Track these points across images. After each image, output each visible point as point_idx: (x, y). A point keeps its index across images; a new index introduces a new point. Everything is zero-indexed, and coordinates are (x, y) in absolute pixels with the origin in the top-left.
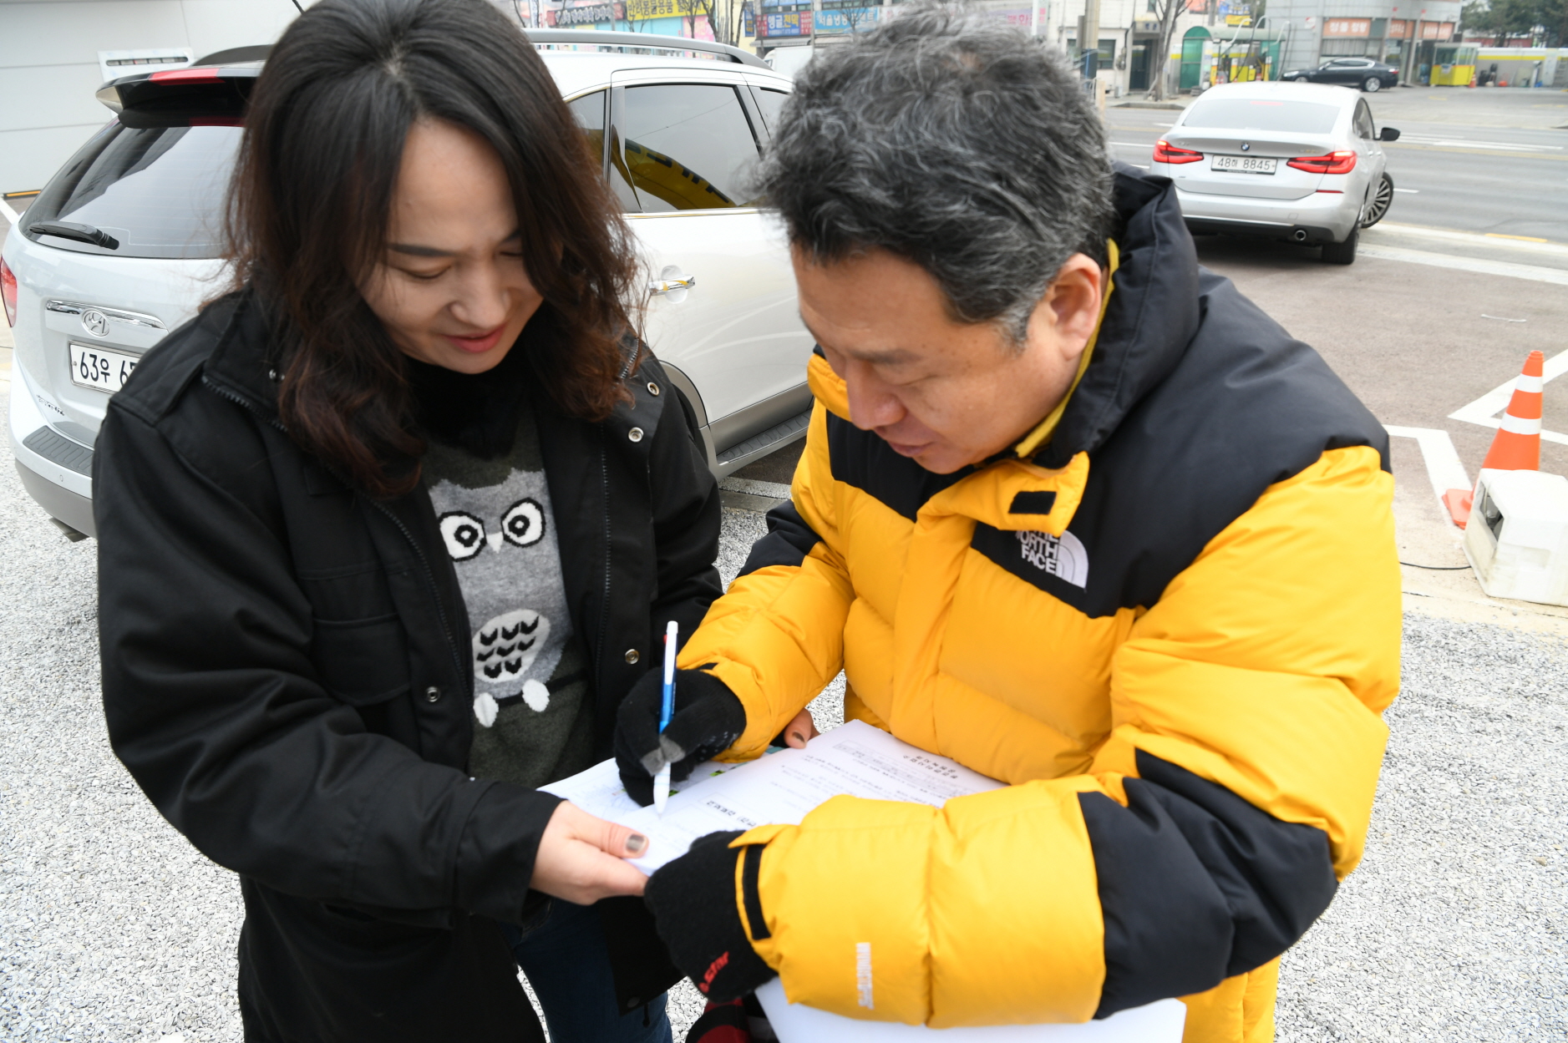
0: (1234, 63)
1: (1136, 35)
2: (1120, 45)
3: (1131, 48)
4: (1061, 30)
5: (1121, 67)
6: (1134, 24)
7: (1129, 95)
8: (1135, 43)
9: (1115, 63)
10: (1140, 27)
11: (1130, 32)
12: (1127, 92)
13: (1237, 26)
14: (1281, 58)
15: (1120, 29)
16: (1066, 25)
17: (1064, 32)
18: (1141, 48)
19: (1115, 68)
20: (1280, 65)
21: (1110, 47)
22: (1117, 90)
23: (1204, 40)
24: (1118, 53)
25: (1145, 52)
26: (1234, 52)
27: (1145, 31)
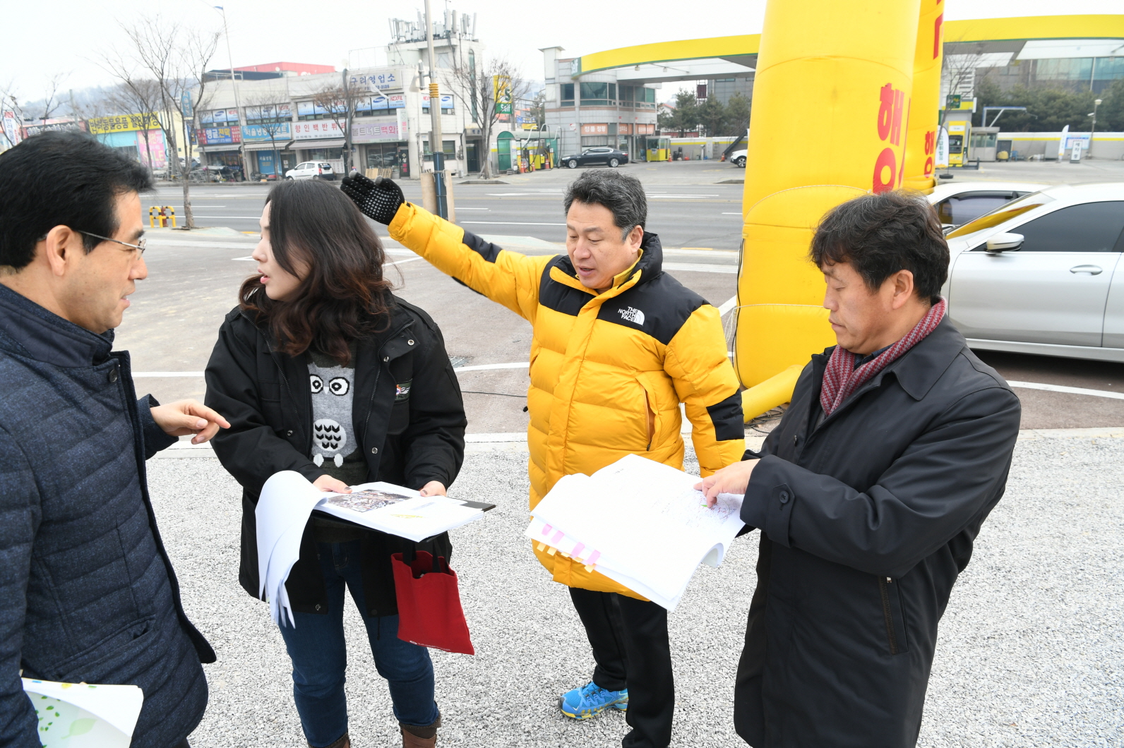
0: (531, 153)
1: (467, 137)
2: (458, 144)
3: (465, 146)
4: (418, 135)
5: (461, 158)
6: (465, 130)
7: (468, 175)
8: (468, 142)
9: (456, 155)
10: (469, 132)
11: (463, 135)
12: (467, 174)
13: (529, 130)
14: (559, 149)
15: (457, 133)
16: (421, 132)
17: (421, 137)
18: (472, 145)
19: (457, 159)
20: (559, 153)
21: (452, 145)
22: (460, 172)
23: (510, 139)
24: (457, 149)
25: (474, 147)
26: (530, 146)
27: (473, 135)
